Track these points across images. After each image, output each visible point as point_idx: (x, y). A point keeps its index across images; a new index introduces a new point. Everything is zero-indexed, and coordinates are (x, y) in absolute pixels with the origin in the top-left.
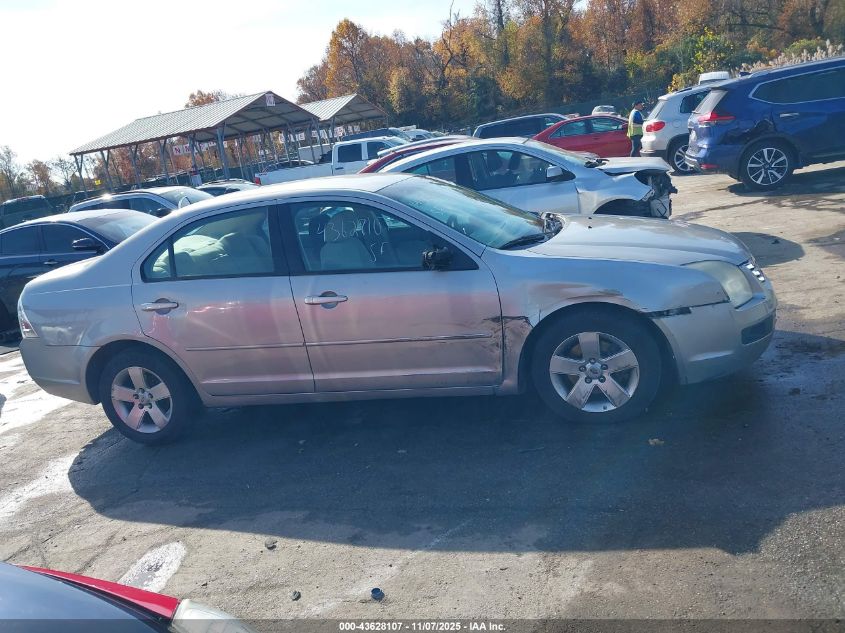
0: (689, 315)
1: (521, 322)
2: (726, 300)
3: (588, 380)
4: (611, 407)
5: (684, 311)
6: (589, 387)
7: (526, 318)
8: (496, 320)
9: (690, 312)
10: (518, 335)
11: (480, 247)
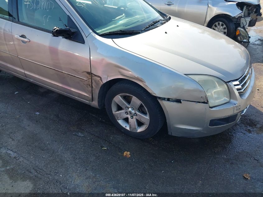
0: (180, 104)
1: (99, 79)
2: (206, 102)
3: (127, 113)
4: (128, 128)
5: (179, 101)
6: (126, 116)
7: (101, 78)
8: (88, 73)
9: (181, 102)
10: (97, 83)
11: (89, 32)
